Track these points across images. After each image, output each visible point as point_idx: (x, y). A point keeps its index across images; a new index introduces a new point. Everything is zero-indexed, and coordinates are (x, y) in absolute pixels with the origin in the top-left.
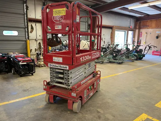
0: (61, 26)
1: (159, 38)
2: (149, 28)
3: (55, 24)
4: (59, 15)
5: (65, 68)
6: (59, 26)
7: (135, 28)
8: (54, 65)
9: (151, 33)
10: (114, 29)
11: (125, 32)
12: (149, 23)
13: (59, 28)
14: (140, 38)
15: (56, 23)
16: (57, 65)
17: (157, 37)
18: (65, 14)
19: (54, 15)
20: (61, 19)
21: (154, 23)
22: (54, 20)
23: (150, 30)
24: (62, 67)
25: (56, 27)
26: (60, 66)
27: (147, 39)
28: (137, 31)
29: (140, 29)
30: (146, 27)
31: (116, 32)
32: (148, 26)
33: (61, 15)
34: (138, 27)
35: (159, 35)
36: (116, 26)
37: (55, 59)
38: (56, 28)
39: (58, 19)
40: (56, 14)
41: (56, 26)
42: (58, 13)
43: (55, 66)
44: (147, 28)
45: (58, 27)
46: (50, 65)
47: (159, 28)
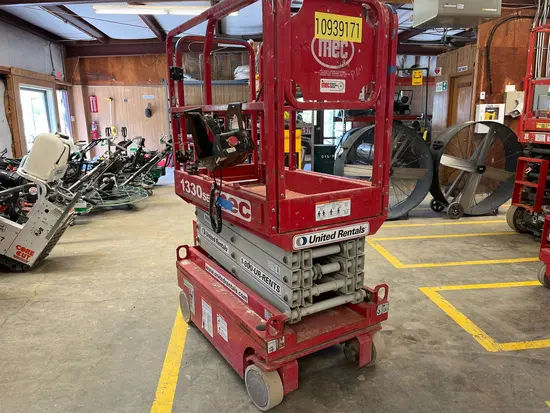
0: (344, 81)
1: (154, 116)
2: (117, 82)
3: (323, 73)
4: (337, 38)
5: (358, 231)
6: (338, 82)
7: (69, 81)
8: (318, 235)
9: (126, 101)
10: (13, 79)
11: (45, 92)
12: (112, 64)
13: (336, 90)
14: (95, 116)
15: (325, 68)
16: (330, 232)
17: (149, 113)
18: (359, 40)
19: (317, 36)
20: (343, 57)
21: (129, 67)
22: (317, 55)
23: (121, 90)
24: (347, 233)
25: (326, 85)
26: (341, 233)
27: (118, 119)
28: (78, 90)
29: (85, 83)
30: (107, 80)
31: (21, 91)
32: (113, 76)
33: (345, 39)
34: (78, 78)
35: (153, 104)
36: (18, 70)
37: (325, 211)
38: (323, 90)
39: (335, 56)
40: (328, 31)
41: (326, 81)
42: (334, 30)
43: (320, 239)
44: (109, 83)
45: (333, 86)
46: (302, 241)
47: (147, 85)
